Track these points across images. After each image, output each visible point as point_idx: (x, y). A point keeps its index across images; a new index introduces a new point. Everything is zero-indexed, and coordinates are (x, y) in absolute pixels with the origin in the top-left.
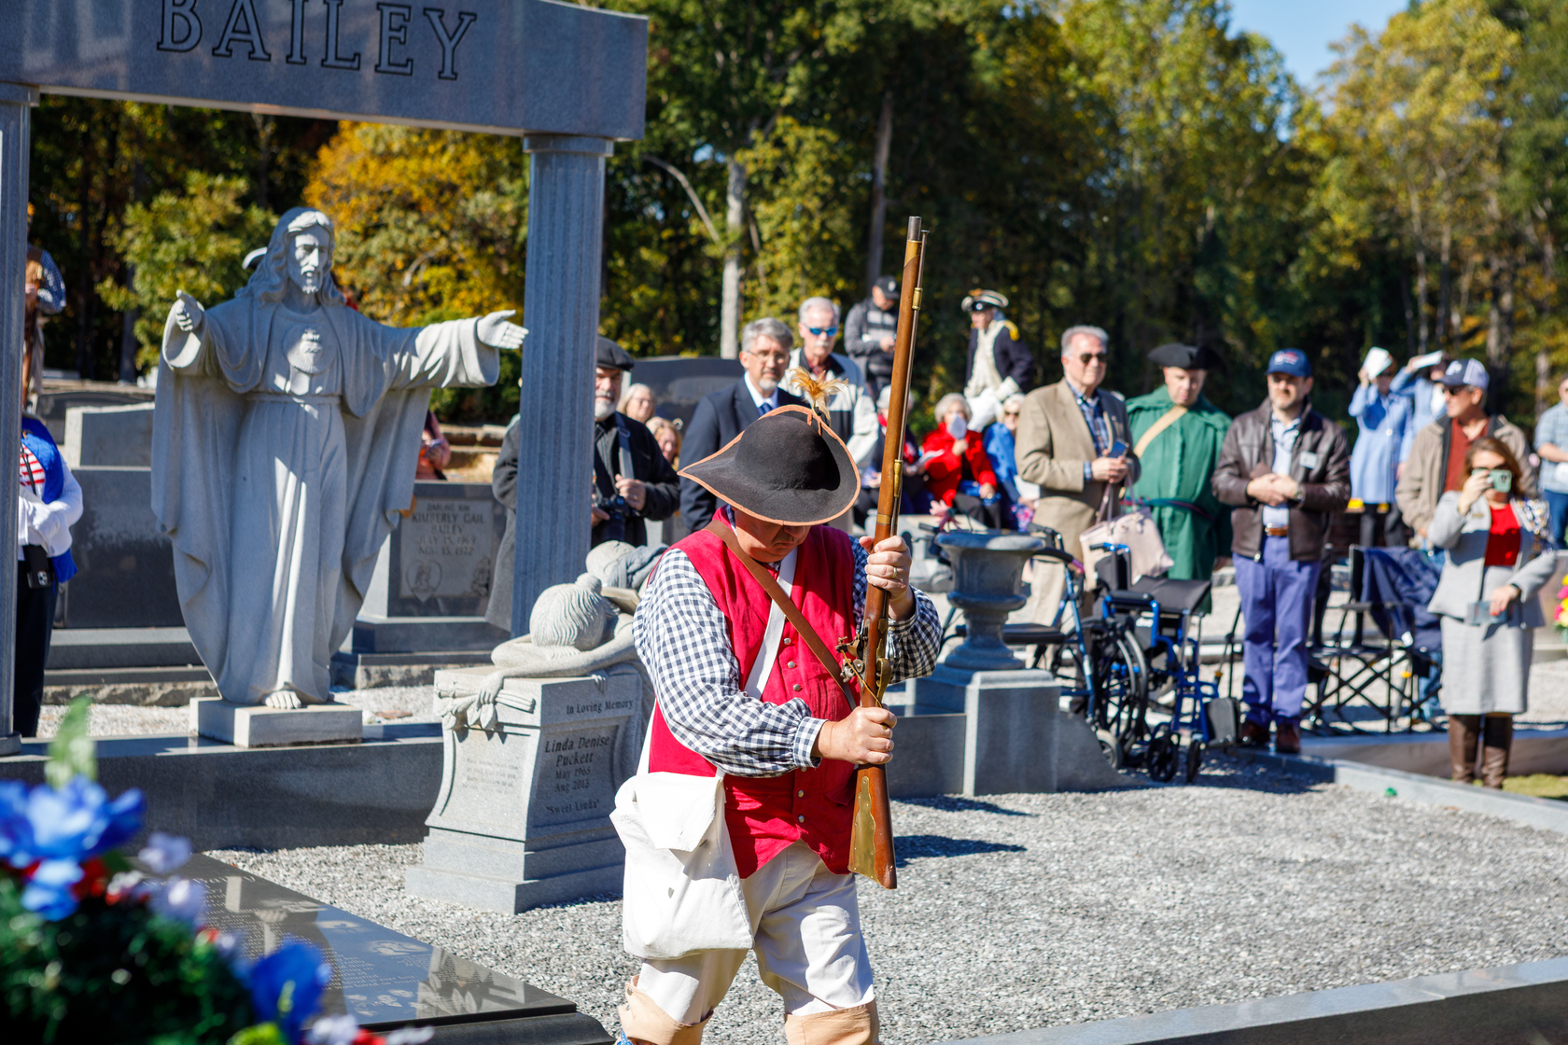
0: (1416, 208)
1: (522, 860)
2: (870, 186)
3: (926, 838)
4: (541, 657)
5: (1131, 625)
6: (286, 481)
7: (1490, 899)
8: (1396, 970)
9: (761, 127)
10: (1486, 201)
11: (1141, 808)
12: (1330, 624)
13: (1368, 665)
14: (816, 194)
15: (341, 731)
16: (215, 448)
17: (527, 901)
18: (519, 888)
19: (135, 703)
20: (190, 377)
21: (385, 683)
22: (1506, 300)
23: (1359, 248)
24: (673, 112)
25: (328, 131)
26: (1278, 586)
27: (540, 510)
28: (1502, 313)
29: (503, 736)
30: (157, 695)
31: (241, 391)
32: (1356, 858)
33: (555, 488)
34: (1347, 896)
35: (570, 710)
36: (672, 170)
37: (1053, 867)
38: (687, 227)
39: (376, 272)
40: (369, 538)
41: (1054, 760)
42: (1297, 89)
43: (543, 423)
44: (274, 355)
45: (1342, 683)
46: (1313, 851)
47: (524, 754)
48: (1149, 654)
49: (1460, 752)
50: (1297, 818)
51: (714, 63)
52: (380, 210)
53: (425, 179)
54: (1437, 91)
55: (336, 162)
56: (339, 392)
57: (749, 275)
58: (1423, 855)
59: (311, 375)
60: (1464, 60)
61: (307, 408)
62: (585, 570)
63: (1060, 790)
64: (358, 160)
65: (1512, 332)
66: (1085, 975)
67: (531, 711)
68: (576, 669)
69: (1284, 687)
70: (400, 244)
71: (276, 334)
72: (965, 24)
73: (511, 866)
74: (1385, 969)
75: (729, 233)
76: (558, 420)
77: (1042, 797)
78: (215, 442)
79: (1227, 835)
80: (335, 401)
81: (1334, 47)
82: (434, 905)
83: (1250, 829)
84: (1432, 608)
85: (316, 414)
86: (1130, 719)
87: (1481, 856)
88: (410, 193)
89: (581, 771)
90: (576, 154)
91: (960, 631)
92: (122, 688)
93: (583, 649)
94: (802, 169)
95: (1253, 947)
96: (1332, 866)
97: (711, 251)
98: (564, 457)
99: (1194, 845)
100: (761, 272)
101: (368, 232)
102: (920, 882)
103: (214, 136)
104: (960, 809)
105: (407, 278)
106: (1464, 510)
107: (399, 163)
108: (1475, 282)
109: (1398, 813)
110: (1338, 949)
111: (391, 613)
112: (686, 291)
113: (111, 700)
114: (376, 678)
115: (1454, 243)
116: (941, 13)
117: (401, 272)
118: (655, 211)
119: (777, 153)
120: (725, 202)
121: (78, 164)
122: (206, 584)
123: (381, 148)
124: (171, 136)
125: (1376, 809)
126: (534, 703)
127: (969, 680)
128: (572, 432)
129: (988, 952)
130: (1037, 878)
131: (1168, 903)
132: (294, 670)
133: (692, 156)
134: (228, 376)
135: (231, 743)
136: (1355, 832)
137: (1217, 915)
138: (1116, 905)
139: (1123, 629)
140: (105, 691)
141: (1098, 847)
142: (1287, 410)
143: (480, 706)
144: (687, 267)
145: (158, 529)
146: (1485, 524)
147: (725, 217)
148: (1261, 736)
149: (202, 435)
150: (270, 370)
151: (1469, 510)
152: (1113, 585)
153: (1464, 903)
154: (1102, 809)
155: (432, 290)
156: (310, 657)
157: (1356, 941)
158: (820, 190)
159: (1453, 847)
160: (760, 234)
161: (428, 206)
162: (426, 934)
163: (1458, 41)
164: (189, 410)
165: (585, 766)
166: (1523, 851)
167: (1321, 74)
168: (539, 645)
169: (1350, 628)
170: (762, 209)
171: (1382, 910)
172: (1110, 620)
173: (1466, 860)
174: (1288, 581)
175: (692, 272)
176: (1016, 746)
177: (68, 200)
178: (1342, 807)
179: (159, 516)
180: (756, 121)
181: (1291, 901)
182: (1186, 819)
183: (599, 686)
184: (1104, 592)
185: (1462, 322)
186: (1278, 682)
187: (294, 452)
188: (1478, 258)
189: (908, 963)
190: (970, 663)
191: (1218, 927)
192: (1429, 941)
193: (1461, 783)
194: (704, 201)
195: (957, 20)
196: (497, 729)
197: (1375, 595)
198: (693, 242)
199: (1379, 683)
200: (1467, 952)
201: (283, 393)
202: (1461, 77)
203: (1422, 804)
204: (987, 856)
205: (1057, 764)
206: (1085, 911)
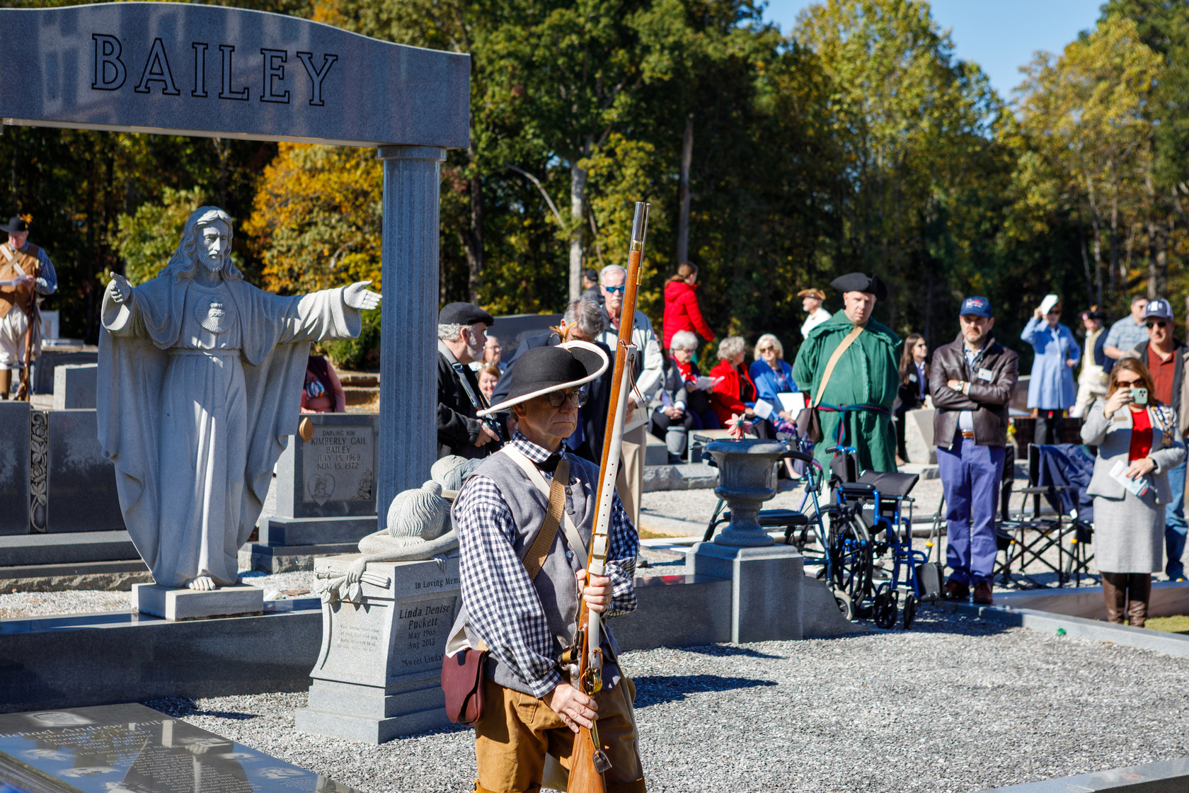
0: (1091, 189)
1: (383, 702)
2: (679, 183)
3: (702, 677)
4: (396, 546)
5: (859, 509)
6: (202, 416)
7: (1134, 713)
8: (1059, 770)
9: (596, 141)
10: (1143, 182)
11: (868, 649)
12: (1015, 503)
13: (1043, 535)
14: (639, 191)
15: (246, 606)
16: (146, 392)
17: (388, 734)
18: (381, 724)
19: (101, 589)
20: (124, 338)
21: (293, 568)
22: (1161, 257)
23: (1048, 218)
24: (530, 130)
25: (269, 153)
26: (973, 476)
27: (397, 433)
28: (1158, 267)
29: (367, 607)
30: (118, 582)
31: (164, 348)
32: (1032, 683)
33: (408, 416)
34: (1023, 713)
35: (418, 586)
36: (528, 175)
37: (797, 697)
38: (543, 217)
39: (310, 258)
40: (266, 458)
41: (800, 614)
42: (998, 101)
43: (398, 366)
44: (188, 319)
45: (1025, 549)
46: (999, 679)
47: (383, 620)
48: (873, 530)
49: (1113, 600)
50: (987, 654)
51: (559, 96)
52: (311, 212)
53: (344, 187)
54: (1105, 100)
55: (276, 177)
56: (239, 346)
57: (588, 253)
58: (1083, 680)
59: (217, 334)
60: (1124, 76)
61: (215, 359)
62: (429, 478)
63: (805, 638)
64: (294, 174)
65: (1167, 280)
66: (817, 780)
67: (388, 587)
68: (422, 554)
69: (979, 554)
70: (327, 237)
71: (189, 304)
72: (747, 57)
73: (374, 707)
74: (1051, 769)
75: (573, 222)
76: (409, 363)
77: (791, 642)
78: (145, 387)
79: (933, 668)
80: (236, 354)
81: (1023, 70)
82: (317, 738)
83: (951, 663)
84: (1089, 491)
85: (221, 364)
86: (860, 582)
87: (1128, 680)
88: (333, 199)
89: (429, 632)
90: (417, 160)
91: (727, 517)
92: (91, 577)
93: (427, 539)
94: (629, 172)
95: (948, 755)
96: (1013, 690)
97: (560, 236)
98: (414, 392)
99: (907, 676)
100: (598, 251)
101: (301, 230)
102: (693, 711)
103: (184, 160)
104: (728, 655)
105: (333, 262)
106: (1108, 415)
107: (323, 177)
108: (1136, 243)
109: (1066, 648)
110: (1015, 755)
111: (295, 516)
112: (542, 266)
113: (83, 587)
114: (286, 564)
115: (1120, 214)
116: (730, 51)
117: (328, 259)
118: (517, 207)
119: (609, 161)
120: (570, 198)
121: (85, 184)
122: (141, 496)
123: (308, 165)
124: (154, 162)
125: (1049, 645)
126: (389, 581)
127: (735, 555)
128: (420, 373)
129: (743, 763)
130: (785, 706)
131: (884, 723)
132: (209, 560)
133: (545, 164)
134: (153, 337)
135: (164, 618)
136: (1032, 663)
137: (922, 730)
138: (844, 725)
139: (853, 512)
140: (78, 580)
141: (832, 680)
142: (975, 343)
143: (349, 584)
144: (543, 248)
145: (103, 455)
146: (1128, 425)
147: (569, 211)
148: (961, 593)
149: (135, 383)
150: (186, 331)
151: (1113, 415)
152: (845, 479)
153: (1114, 716)
154: (838, 650)
155: (351, 271)
156: (222, 550)
157: (1029, 748)
158: (642, 188)
159: (1107, 673)
160: (596, 222)
161: (347, 208)
162: (309, 761)
163: (1117, 60)
164: (125, 363)
165: (432, 628)
166: (1161, 675)
167: (1015, 89)
168: (394, 536)
169: (1030, 507)
170: (597, 203)
171: (1050, 724)
172: (843, 506)
173: (1116, 683)
174: (981, 472)
175: (547, 252)
176: (770, 604)
177: (78, 211)
178: (1023, 644)
179: (103, 444)
180: (591, 137)
181: (980, 718)
182: (902, 657)
183: (440, 566)
184: (838, 485)
185: (1128, 274)
186: (974, 550)
187: (205, 393)
188: (1139, 225)
189: (680, 775)
190: (734, 541)
191: (923, 740)
192: (1085, 747)
193: (1114, 623)
194: (554, 198)
195: (741, 54)
196: (362, 602)
197: (1048, 480)
198: (548, 229)
199: (1054, 548)
200: (1114, 755)
201: (196, 348)
202: (1121, 88)
203: (1085, 640)
204: (746, 689)
205: (803, 617)
206: (820, 730)
